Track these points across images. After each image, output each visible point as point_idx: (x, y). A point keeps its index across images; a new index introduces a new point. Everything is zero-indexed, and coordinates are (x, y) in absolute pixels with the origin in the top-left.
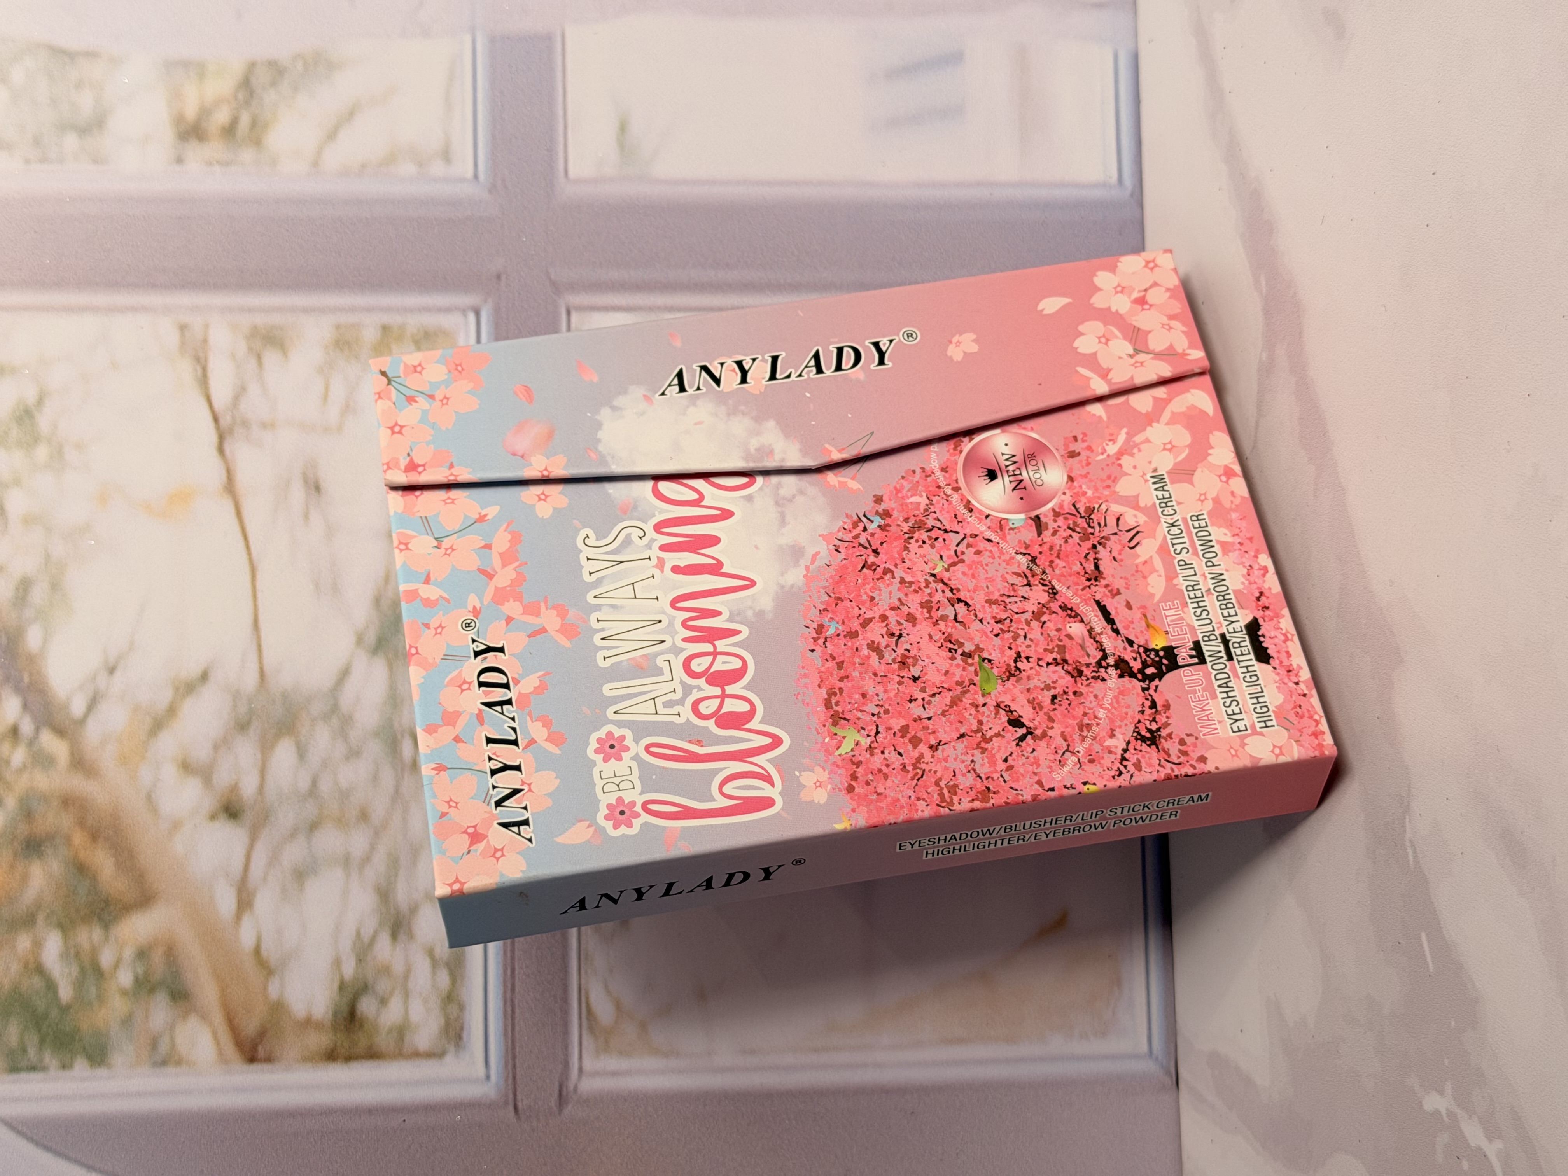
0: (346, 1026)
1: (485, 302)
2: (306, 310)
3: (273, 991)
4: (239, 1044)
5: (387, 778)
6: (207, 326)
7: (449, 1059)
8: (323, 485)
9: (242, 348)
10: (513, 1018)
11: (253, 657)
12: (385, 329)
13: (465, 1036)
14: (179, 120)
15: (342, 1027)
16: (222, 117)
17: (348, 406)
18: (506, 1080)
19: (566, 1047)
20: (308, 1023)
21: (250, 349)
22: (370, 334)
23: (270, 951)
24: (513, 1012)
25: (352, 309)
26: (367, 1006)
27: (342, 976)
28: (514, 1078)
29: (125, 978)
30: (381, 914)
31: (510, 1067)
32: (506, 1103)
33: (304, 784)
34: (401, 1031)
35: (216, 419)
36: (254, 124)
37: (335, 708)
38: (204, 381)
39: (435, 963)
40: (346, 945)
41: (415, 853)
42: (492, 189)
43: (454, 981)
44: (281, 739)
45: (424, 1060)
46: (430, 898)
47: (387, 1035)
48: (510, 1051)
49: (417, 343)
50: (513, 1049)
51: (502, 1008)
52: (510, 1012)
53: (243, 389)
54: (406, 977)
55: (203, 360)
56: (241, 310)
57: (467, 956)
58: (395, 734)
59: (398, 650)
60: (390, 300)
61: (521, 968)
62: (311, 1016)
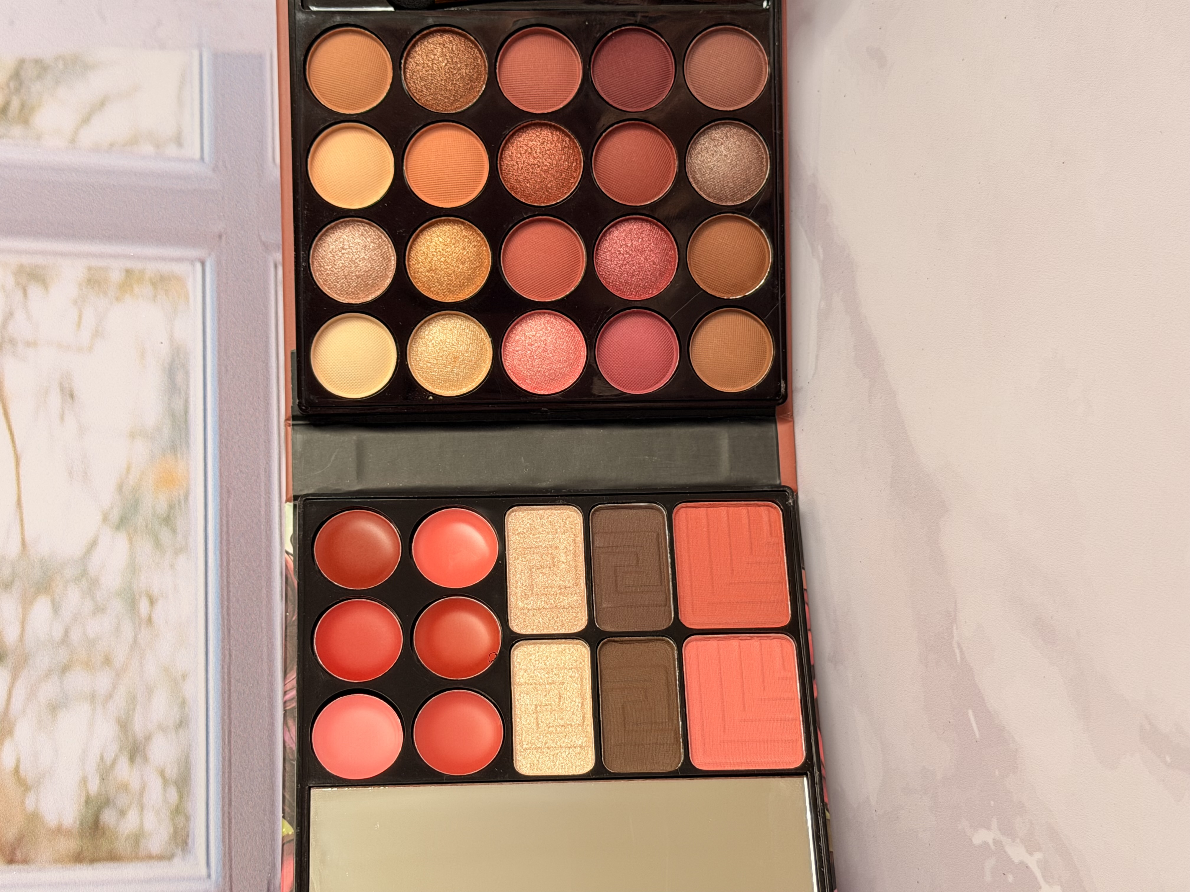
0: (90, 834)
1: (210, 255)
2: (63, 255)
5: (127, 629)
7: (176, 860)
8: (76, 393)
9: (10, 281)
10: (230, 828)
11: (16, 529)
12: (128, 272)
13: (190, 841)
15: (88, 834)
17: (97, 331)
18: (224, 878)
19: (273, 852)
20: (59, 831)
21: (18, 283)
22: (116, 276)
23: (27, 771)
24: (230, 823)
25: (101, 256)
26: (108, 817)
27: (88, 792)
28: (231, 876)
30: (121, 741)
31: (227, 867)
33: (58, 634)
34: (137, 838)
36: (23, 106)
37: (84, 573)
39: (165, 782)
40: (91, 766)
41: (150, 691)
42: (215, 169)
43: (181, 797)
44: (39, 597)
45: (156, 863)
46: (162, 728)
47: (125, 841)
48: (227, 855)
49: (154, 284)
50: (230, 853)
51: (221, 819)
52: (227, 822)
53: (11, 313)
54: (142, 793)
56: (10, 251)
57: (192, 776)
58: (134, 595)
59: (137, 528)
60: (133, 250)
61: (237, 787)
62: (61, 825)
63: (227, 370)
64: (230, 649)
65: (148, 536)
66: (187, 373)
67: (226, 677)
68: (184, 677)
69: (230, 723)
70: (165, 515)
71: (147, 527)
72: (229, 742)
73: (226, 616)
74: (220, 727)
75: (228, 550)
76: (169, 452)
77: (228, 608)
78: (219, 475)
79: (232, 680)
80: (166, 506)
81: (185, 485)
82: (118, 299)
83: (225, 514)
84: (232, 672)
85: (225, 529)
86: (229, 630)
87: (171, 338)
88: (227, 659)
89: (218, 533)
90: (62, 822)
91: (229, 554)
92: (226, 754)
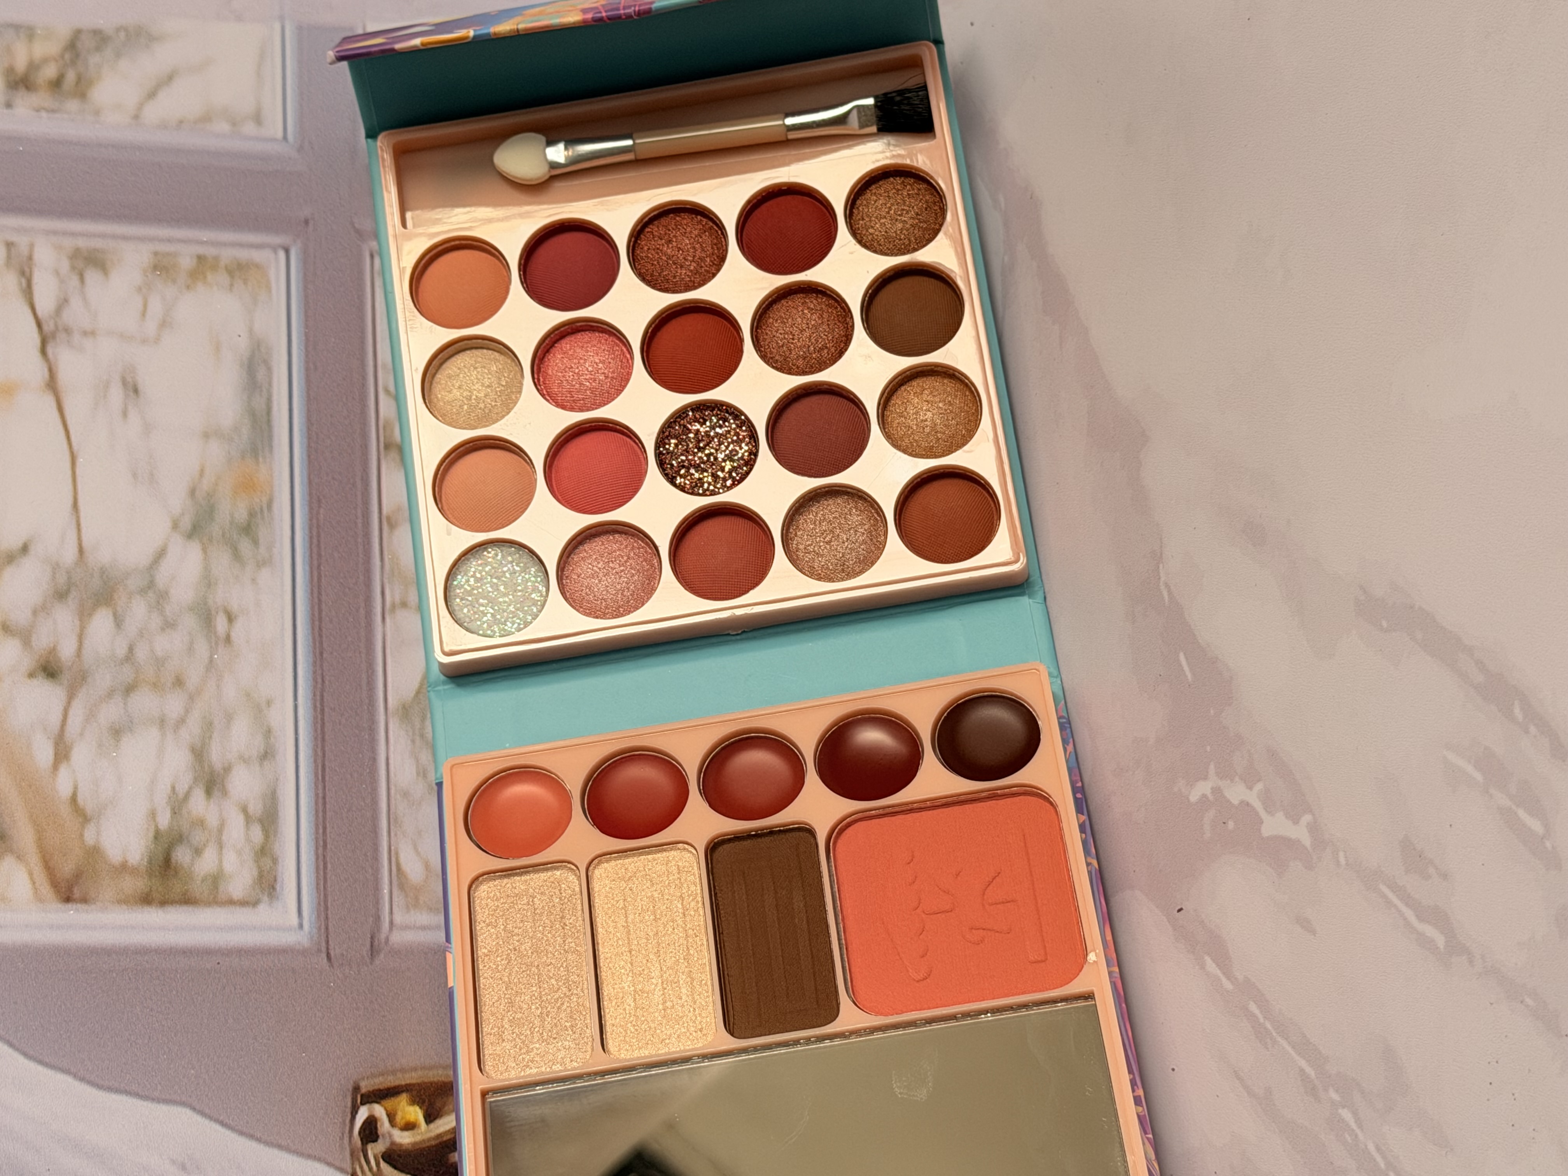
0: (160, 873)
1: (295, 242)
2: (125, 238)
3: (89, 836)
4: (55, 884)
5: (202, 648)
6: (32, 246)
7: (262, 908)
8: (140, 387)
9: (65, 266)
10: (325, 873)
11: (72, 535)
12: (201, 258)
13: (278, 887)
14: (9, 72)
15: (157, 873)
16: (50, 72)
17: (164, 322)
18: (319, 929)
19: (377, 902)
20: (124, 868)
21: (73, 268)
22: (186, 262)
23: (85, 799)
24: (325, 867)
25: (169, 240)
26: (181, 856)
27: (157, 827)
28: (327, 928)
30: (196, 771)
31: (323, 917)
32: (319, 951)
33: (121, 651)
34: (216, 879)
35: (39, 325)
36: (79, 79)
37: (151, 584)
38: (28, 292)
39: (248, 819)
40: (161, 799)
41: (229, 718)
42: (300, 149)
43: (267, 836)
44: (99, 609)
45: (238, 908)
47: (202, 883)
48: (322, 903)
49: (230, 272)
50: (326, 901)
51: (314, 863)
52: (322, 867)
53: (66, 301)
54: (220, 830)
55: (28, 274)
56: (65, 233)
57: (280, 814)
58: (210, 610)
59: (212, 537)
60: (206, 235)
61: (333, 828)
62: (126, 862)
63: (316, 368)
64: (322, 674)
65: (225, 547)
66: (269, 369)
67: (318, 705)
68: (269, 703)
69: (324, 756)
70: (245, 524)
71: (223, 536)
72: (323, 777)
73: (318, 638)
74: (312, 760)
75: (319, 565)
76: (249, 455)
77: (320, 629)
78: (307, 481)
79: (326, 709)
80: (246, 514)
81: (268, 492)
82: (188, 287)
83: (315, 525)
84: (325, 700)
85: (315, 541)
86: (321, 654)
87: (251, 331)
88: (319, 686)
89: (307, 545)
90: (127, 859)
91: (320, 569)
92: (320, 792)
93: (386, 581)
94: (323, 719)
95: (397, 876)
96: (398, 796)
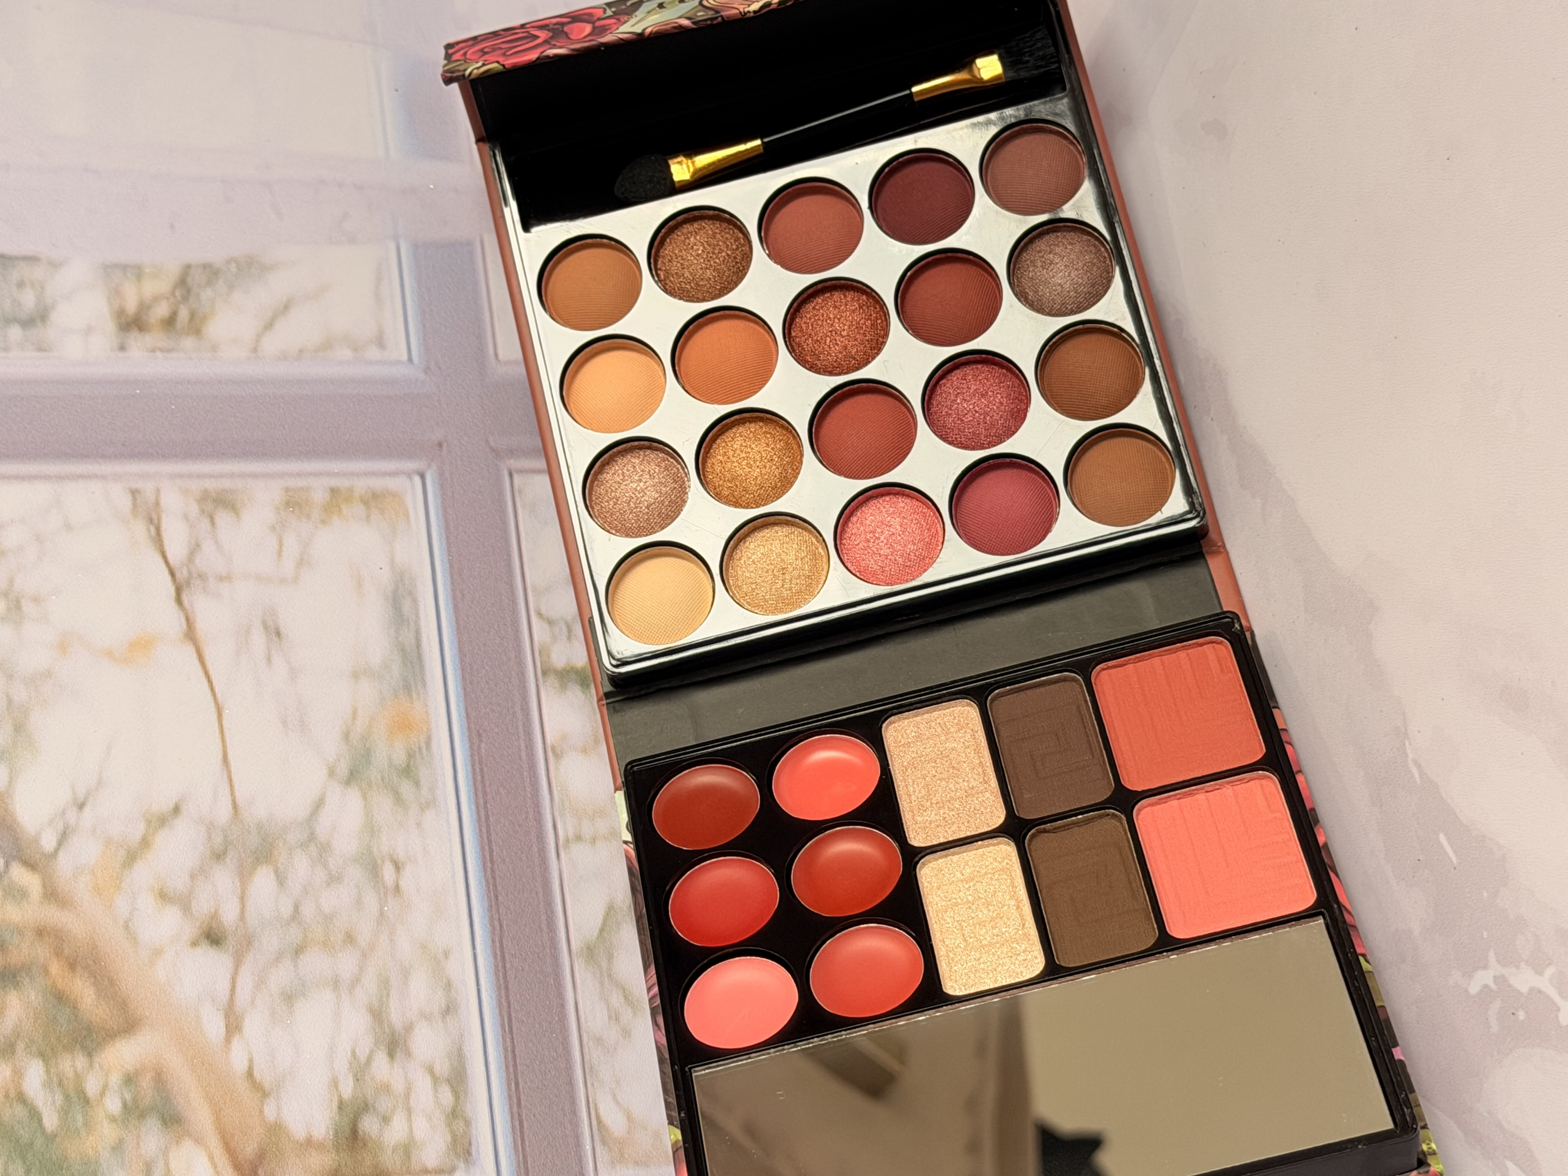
0: (348, 1146)
1: (429, 466)
2: (255, 476)
4: (237, 1166)
5: (371, 900)
6: (158, 491)
8: (283, 630)
9: (194, 509)
10: (522, 1133)
11: (225, 790)
12: (334, 491)
13: (473, 1151)
14: (120, 314)
15: (345, 1147)
16: (162, 310)
17: (302, 559)
19: (580, 1160)
20: (309, 1142)
21: (202, 511)
22: (319, 496)
23: (263, 1073)
24: (521, 1126)
25: (299, 475)
26: (369, 1125)
27: (340, 1096)
29: (113, 1104)
30: (376, 1033)
33: (286, 910)
34: (407, 1149)
35: (172, 574)
36: (193, 315)
37: (312, 837)
38: (158, 539)
39: (435, 1080)
40: (342, 1065)
41: (406, 973)
42: (427, 370)
43: (457, 1097)
44: (259, 868)
46: (426, 1017)
47: (393, 1153)
48: (522, 1166)
49: (366, 503)
51: (509, 1123)
52: (518, 1127)
53: (198, 546)
54: (407, 1095)
55: (156, 521)
56: (190, 476)
57: (469, 1072)
58: (375, 859)
59: (371, 782)
60: (336, 466)
61: (525, 1083)
62: (311, 1136)
63: (463, 595)
64: (499, 919)
65: (385, 791)
66: (415, 601)
67: (498, 952)
68: (446, 954)
69: (509, 1007)
70: (404, 765)
71: (383, 780)
72: (511, 1028)
73: (491, 881)
74: (497, 1012)
75: (485, 803)
76: (401, 692)
77: (493, 870)
78: (465, 715)
79: (506, 955)
80: (404, 755)
81: (425, 731)
82: (323, 522)
83: (477, 762)
84: (505, 946)
85: (479, 778)
86: (496, 897)
87: (392, 561)
88: (497, 932)
89: (471, 783)
90: (312, 1134)
91: (487, 807)
92: (509, 1044)
93: (557, 814)
94: (504, 967)
95: (599, 1130)
96: (591, 1043)
